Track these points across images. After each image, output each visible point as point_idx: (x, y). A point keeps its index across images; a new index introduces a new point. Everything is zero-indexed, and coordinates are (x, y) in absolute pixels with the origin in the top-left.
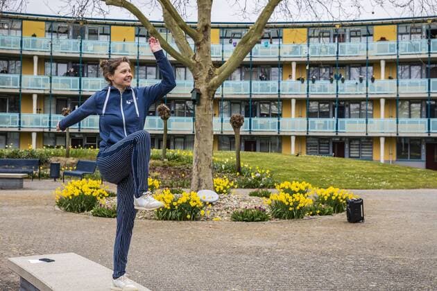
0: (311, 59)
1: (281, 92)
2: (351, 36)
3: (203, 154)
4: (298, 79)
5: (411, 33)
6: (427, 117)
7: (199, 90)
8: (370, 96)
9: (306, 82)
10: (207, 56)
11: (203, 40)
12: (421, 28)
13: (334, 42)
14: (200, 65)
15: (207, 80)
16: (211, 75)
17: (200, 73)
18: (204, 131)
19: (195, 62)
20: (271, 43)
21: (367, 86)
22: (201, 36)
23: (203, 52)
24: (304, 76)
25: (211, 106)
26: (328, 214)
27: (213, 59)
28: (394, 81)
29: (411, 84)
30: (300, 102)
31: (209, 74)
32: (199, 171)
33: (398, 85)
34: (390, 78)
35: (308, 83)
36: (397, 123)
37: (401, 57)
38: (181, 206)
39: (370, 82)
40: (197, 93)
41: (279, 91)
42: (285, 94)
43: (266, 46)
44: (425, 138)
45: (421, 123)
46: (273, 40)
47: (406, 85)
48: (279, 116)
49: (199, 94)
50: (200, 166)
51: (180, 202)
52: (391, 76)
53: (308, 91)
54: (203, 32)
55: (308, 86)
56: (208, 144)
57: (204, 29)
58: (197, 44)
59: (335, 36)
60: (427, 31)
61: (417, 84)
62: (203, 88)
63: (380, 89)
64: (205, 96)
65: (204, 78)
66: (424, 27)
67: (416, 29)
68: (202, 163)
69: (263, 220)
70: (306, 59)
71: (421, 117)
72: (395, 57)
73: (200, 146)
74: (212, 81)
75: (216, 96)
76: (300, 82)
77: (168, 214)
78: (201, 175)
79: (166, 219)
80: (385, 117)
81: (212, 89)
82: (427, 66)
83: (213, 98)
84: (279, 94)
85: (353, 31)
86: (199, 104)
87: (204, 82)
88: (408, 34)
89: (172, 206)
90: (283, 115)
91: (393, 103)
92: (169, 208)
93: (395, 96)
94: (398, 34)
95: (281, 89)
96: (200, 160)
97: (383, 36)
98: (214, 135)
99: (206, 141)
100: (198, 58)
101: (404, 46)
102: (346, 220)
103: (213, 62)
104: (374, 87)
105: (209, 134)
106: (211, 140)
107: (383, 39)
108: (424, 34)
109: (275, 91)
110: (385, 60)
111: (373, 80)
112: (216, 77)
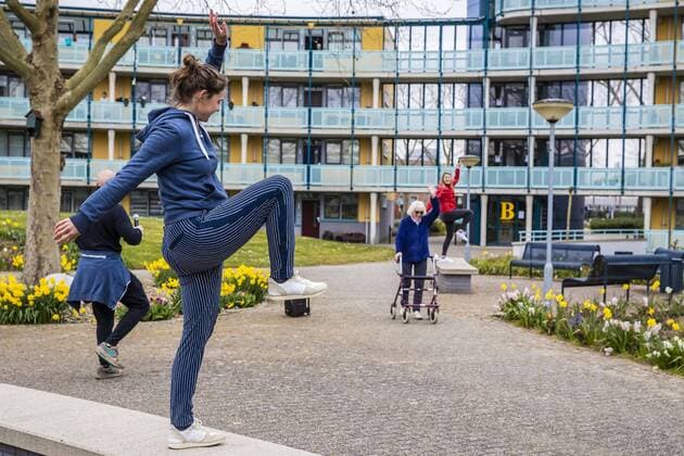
0: (139, 70)
1: (92, 120)
2: (198, 38)
3: (45, 218)
4: (119, 100)
5: (285, 40)
6: (305, 163)
7: (39, 113)
8: (226, 130)
9: (131, 104)
10: (53, 59)
11: (46, 32)
12: (298, 33)
13: (173, 45)
14: (42, 72)
15: (54, 98)
16: (59, 90)
17: (41, 85)
18: (48, 181)
19: (32, 67)
20: (75, 40)
21: (223, 115)
22: (44, 26)
23: (46, 52)
24: (128, 96)
25: (58, 140)
26: (250, 305)
27: (61, 66)
28: (261, 109)
29: (284, 115)
30: (122, 136)
31: (56, 87)
32: (39, 244)
33: (266, 116)
34: (254, 104)
35: (134, 106)
36: (265, 170)
37: (271, 74)
38: (37, 301)
39: (227, 108)
40: (37, 119)
41: (89, 117)
42: (99, 122)
43: (69, 45)
44: (302, 193)
45: (298, 170)
46: (78, 35)
47: (277, 116)
48: (87, 156)
49: (40, 120)
50: (40, 237)
51: (38, 294)
52: (255, 100)
53: (134, 119)
54: (47, 18)
55: (134, 111)
56: (54, 201)
57: (48, 14)
58: (37, 38)
59: (174, 36)
60: (307, 39)
61: (292, 115)
62: (46, 110)
63: (241, 119)
64: (48, 124)
65: (48, 93)
66: (303, 31)
67: (290, 34)
68: (45, 231)
69: (166, 318)
70: (131, 70)
71: (296, 163)
72: (262, 74)
73: (41, 204)
74: (61, 99)
75: (66, 125)
76: (121, 104)
77: (16, 314)
78: (42, 251)
79: (13, 323)
80: (248, 162)
81: (61, 112)
82: (307, 89)
83: (62, 127)
84: (89, 122)
85: (202, 31)
86: (39, 136)
87: (48, 100)
88: (280, 40)
89: (24, 300)
90: (94, 154)
91: (258, 140)
92: (20, 304)
93: (262, 131)
94: (267, 40)
95: (92, 115)
96: (39, 227)
97: (245, 42)
98: (63, 187)
99: (50, 195)
100: (37, 60)
101: (274, 58)
102: (284, 314)
103: (61, 70)
104: (232, 116)
105: (56, 184)
106: (58, 195)
107: (245, 46)
108: (302, 43)
109: (83, 117)
110: (249, 77)
111: (231, 106)
112: (69, 94)
